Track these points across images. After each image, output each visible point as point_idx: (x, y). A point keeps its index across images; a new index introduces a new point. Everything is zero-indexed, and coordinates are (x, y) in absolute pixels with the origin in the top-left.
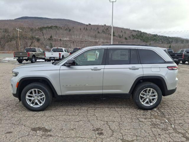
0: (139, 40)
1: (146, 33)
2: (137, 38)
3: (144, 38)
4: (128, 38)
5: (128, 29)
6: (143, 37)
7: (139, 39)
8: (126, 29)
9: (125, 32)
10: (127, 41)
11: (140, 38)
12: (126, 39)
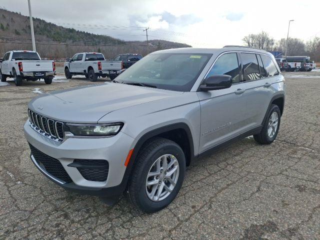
0: (45, 37)
1: (54, 25)
2: (40, 34)
3: (53, 33)
4: (21, 32)
5: (17, 13)
6: (50, 32)
7: (44, 35)
8: (13, 12)
9: (12, 19)
10: (20, 37)
11: (46, 32)
12: (17, 33)
